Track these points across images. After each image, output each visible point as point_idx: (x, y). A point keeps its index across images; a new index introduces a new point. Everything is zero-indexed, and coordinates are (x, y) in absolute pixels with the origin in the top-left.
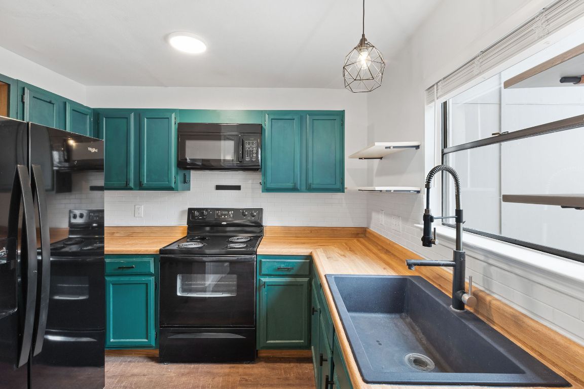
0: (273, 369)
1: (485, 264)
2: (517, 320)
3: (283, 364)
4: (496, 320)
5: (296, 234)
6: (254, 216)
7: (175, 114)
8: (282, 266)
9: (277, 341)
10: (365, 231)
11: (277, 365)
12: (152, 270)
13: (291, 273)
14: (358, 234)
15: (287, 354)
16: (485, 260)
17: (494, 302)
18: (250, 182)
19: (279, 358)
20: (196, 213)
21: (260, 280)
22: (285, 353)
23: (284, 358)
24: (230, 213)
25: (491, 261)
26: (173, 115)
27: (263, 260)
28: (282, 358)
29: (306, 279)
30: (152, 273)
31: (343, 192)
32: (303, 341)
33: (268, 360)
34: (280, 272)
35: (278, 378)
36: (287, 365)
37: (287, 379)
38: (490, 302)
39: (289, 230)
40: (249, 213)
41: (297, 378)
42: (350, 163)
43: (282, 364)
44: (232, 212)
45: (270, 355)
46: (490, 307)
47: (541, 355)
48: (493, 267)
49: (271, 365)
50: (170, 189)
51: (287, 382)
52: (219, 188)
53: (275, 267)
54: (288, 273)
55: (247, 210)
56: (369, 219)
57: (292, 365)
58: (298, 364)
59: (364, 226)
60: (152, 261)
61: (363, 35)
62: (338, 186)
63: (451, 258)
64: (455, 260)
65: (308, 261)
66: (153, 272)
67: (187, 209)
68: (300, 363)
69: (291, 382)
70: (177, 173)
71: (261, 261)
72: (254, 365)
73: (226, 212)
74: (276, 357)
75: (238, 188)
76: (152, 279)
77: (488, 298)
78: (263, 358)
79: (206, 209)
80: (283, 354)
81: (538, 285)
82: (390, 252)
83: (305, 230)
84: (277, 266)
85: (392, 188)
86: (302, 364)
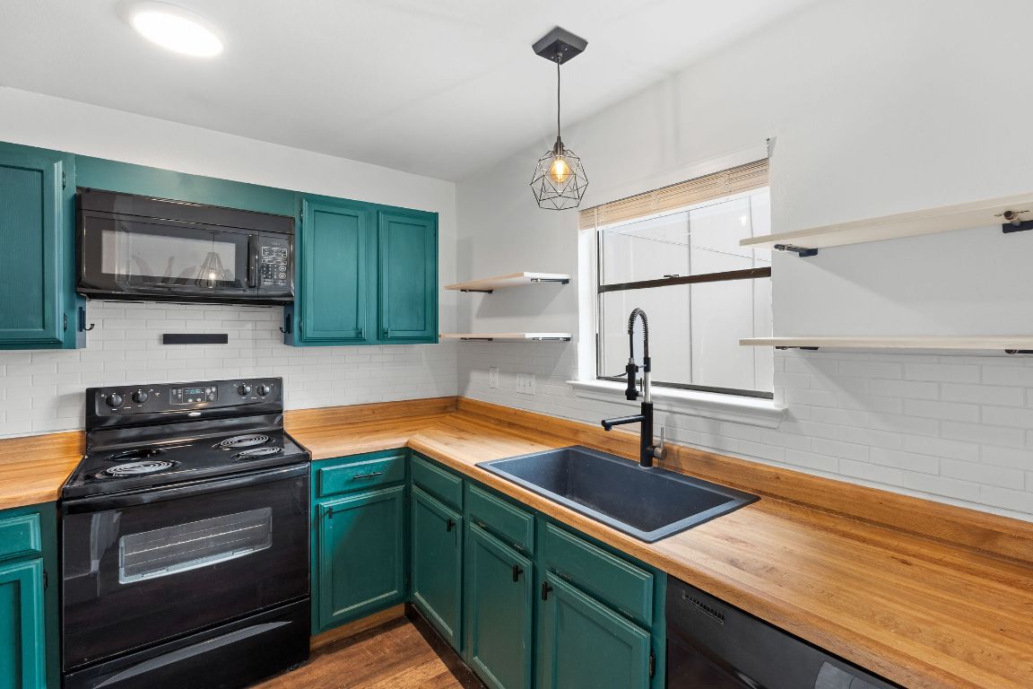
0: (350, 656)
1: (667, 414)
2: (708, 461)
3: (362, 643)
4: (684, 467)
5: (347, 418)
6: (264, 394)
7: (64, 165)
8: (361, 472)
9: (352, 607)
10: (457, 400)
11: (353, 649)
12: (35, 543)
13: (375, 482)
14: (446, 407)
15: (364, 624)
16: (670, 408)
17: (682, 450)
18: (249, 326)
19: (350, 637)
20: (117, 399)
21: (317, 507)
22: (360, 626)
23: (359, 633)
24: (208, 391)
25: (675, 409)
26: (58, 167)
27: (324, 469)
28: (355, 635)
29: (401, 488)
30: (35, 551)
31: (436, 341)
32: (395, 592)
33: (330, 648)
34: (355, 485)
35: (367, 665)
36: (371, 642)
37: (382, 660)
38: (678, 451)
39: (333, 414)
40: (252, 388)
41: (398, 652)
42: (446, 299)
43: (359, 644)
44: (214, 389)
45: (333, 638)
46: (678, 455)
47: (731, 484)
48: (677, 415)
49: (342, 653)
50: (55, 344)
51: (385, 664)
52: (169, 339)
53: (346, 478)
54: (370, 484)
55: (249, 382)
56: (464, 382)
57: (379, 637)
58: (389, 633)
59: (454, 393)
60: (33, 521)
61: (559, 138)
62: (429, 333)
63: (639, 411)
64: (644, 412)
65: (403, 456)
66: (39, 549)
67: (84, 391)
68: (390, 630)
69: (392, 661)
70: (70, 306)
71: (319, 473)
72: (310, 666)
73: (198, 391)
74: (344, 639)
75: (222, 339)
76: (35, 566)
77: (675, 448)
78: (320, 648)
79: (145, 388)
80: (355, 628)
81: (726, 423)
82: (514, 424)
83: (361, 410)
84: (351, 475)
85: (541, 335)
86: (394, 631)
